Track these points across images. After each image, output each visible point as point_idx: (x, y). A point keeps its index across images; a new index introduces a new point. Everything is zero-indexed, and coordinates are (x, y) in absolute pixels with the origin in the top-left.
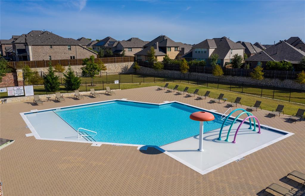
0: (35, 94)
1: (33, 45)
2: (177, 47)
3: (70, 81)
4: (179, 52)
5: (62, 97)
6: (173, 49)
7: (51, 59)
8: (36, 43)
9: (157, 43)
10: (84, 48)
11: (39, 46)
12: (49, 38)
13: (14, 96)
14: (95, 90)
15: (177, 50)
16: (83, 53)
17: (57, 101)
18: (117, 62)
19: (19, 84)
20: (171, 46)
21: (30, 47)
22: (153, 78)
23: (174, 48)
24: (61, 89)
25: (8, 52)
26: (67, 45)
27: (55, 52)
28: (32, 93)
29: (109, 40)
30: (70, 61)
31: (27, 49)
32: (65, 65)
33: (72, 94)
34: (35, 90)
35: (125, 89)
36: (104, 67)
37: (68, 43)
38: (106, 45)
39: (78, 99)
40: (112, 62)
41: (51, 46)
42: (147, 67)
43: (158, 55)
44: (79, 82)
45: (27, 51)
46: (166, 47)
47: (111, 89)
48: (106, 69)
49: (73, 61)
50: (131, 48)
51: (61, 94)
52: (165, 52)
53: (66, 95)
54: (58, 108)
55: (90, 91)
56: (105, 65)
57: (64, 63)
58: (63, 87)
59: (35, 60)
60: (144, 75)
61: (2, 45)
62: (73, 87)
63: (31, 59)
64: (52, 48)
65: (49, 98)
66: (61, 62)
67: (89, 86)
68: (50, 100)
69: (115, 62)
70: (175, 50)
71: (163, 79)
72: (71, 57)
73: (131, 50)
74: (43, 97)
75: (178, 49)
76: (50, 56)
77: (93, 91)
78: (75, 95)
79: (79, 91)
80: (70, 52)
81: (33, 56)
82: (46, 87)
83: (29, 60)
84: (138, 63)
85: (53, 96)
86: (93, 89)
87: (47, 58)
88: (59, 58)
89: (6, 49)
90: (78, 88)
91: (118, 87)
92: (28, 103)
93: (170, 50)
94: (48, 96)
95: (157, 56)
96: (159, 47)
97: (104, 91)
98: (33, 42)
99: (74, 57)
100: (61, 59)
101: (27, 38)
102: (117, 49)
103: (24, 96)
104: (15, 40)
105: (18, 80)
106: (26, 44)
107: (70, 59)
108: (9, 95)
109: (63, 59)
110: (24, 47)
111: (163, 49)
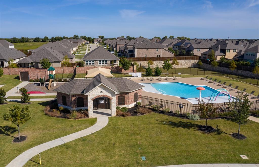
0: (142, 76)
1: (137, 49)
2: (236, 49)
3: (157, 71)
4: (237, 53)
5: (153, 79)
6: (231, 51)
7: (146, 56)
8: (139, 47)
9: (220, 46)
10: (166, 50)
11: (141, 49)
12: (147, 44)
13: (134, 77)
14: (168, 77)
15: (235, 52)
16: (165, 53)
17: (151, 80)
18: (187, 59)
19: (135, 71)
20: (230, 49)
21: (136, 50)
22: (210, 72)
23: (233, 50)
24: (153, 75)
25: (121, 50)
26: (156, 48)
27: (149, 53)
28: (141, 76)
29: (185, 42)
30: (157, 58)
31: (134, 50)
32: (154, 60)
33: (157, 78)
34: (142, 75)
35: (184, 77)
36: (177, 63)
37: (157, 47)
38: (182, 46)
39: (160, 80)
40: (183, 59)
41: (147, 49)
42: (208, 64)
43: (219, 55)
44: (161, 72)
45: (134, 52)
46: (226, 49)
47: (176, 77)
48: (179, 64)
49: (159, 58)
50: (200, 49)
51: (153, 77)
52: (225, 53)
53: (155, 78)
54: (151, 83)
55: (165, 77)
56: (179, 61)
57: (154, 59)
58: (154, 74)
59: (138, 57)
60: (205, 70)
61: (118, 45)
62: (158, 74)
63: (136, 57)
64: (147, 50)
65: (147, 79)
66: (152, 58)
67: (166, 74)
68: (148, 80)
69: (185, 59)
70: (233, 52)
71: (218, 73)
72: (158, 55)
73: (200, 50)
74: (145, 78)
75: (236, 50)
76: (146, 55)
77: (167, 77)
78: (159, 78)
79: (161, 77)
80: (157, 52)
81: (137, 54)
82: (146, 73)
83: (135, 57)
84: (201, 61)
85: (149, 78)
86: (167, 76)
87: (144, 56)
88: (151, 56)
89: (120, 47)
90: (160, 75)
91: (180, 76)
92: (140, 80)
93: (229, 52)
94: (147, 78)
95: (217, 56)
96: (220, 49)
97: (172, 78)
98: (138, 47)
99: (159, 55)
100: (152, 57)
101: (135, 44)
102: (190, 49)
103: (138, 77)
104: (127, 44)
105: (134, 69)
106: (134, 48)
107: (157, 56)
108: (132, 76)
109: (153, 57)
110: (132, 49)
111: (223, 51)
